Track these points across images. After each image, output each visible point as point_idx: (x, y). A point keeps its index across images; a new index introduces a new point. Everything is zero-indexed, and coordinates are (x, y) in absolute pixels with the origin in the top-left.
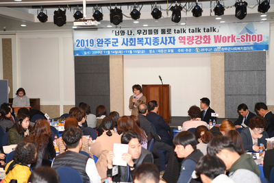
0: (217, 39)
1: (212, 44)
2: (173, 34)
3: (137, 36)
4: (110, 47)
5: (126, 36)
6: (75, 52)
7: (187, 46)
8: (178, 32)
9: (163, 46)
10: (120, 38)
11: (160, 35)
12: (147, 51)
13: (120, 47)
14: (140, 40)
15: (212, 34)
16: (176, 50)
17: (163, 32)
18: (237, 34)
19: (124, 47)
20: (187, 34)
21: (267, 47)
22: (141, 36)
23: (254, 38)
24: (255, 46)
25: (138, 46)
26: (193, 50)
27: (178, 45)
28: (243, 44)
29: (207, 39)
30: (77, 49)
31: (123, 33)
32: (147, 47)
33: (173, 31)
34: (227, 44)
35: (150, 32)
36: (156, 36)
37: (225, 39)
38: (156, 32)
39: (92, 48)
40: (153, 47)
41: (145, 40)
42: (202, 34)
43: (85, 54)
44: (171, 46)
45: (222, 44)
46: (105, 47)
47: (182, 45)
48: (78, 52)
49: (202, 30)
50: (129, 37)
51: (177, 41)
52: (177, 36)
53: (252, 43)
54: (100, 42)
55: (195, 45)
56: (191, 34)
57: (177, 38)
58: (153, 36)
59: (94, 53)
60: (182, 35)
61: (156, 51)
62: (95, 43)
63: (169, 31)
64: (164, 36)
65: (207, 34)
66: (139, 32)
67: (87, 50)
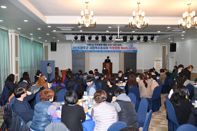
0: (122, 48)
1: (120, 50)
2: (107, 46)
3: (95, 46)
4: (85, 49)
5: (91, 46)
6: (72, 51)
7: (112, 50)
9: (104, 50)
10: (89, 46)
11: (103, 46)
12: (98, 51)
13: (89, 49)
14: (96, 48)
15: (120, 46)
16: (108, 51)
17: (104, 45)
18: (128, 47)
19: (90, 50)
20: (112, 46)
21: (137, 51)
22: (97, 46)
23: (133, 48)
24: (133, 51)
26: (114, 51)
27: (109, 49)
28: (130, 50)
29: (119, 48)
31: (90, 45)
32: (98, 50)
34: (125, 50)
35: (100, 45)
37: (125, 48)
42: (117, 46)
44: (107, 50)
45: (123, 50)
46: (83, 49)
47: (110, 50)
52: (109, 46)
54: (82, 48)
55: (115, 50)
56: (114, 46)
58: (100, 46)
59: (80, 52)
61: (102, 51)
62: (80, 48)
63: (106, 45)
66: (96, 45)
67: (77, 50)
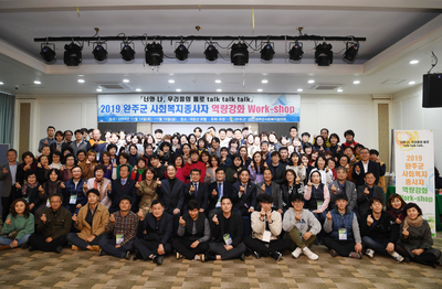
0: (251, 109)
1: (246, 114)
2: (206, 102)
3: (168, 103)
4: (138, 113)
5: (156, 103)
6: (99, 118)
7: (220, 115)
8: (212, 100)
9: (195, 114)
10: (149, 105)
11: (192, 103)
12: (178, 119)
13: (149, 113)
14: (171, 107)
15: (246, 104)
16: (209, 119)
17: (196, 100)
18: (271, 106)
19: (154, 114)
20: (221, 103)
21: (298, 119)
22: (172, 103)
23: (286, 109)
24: (287, 117)
25: (169, 114)
26: (227, 119)
27: (211, 113)
28: (276, 115)
29: (241, 109)
30: (101, 114)
31: (153, 99)
32: (178, 114)
33: (206, 99)
34: (261, 114)
35: (182, 99)
36: (188, 103)
37: (259, 109)
38: (188, 100)
39: (118, 114)
40: (184, 114)
41: (176, 108)
42: (236, 103)
43: (110, 120)
45: (256, 114)
46: (132, 114)
47: (215, 114)
48: (103, 118)
49: (236, 100)
50: (159, 104)
51: (210, 109)
52: (210, 104)
53: (285, 114)
54: (127, 108)
55: (228, 114)
56: (225, 103)
57: (210, 107)
58: (185, 103)
59: (120, 120)
60: (216, 103)
61: (188, 119)
62: (122, 109)
63: (202, 99)
64: (197, 103)
65: (241, 103)
66: (170, 99)
67: (112, 116)
